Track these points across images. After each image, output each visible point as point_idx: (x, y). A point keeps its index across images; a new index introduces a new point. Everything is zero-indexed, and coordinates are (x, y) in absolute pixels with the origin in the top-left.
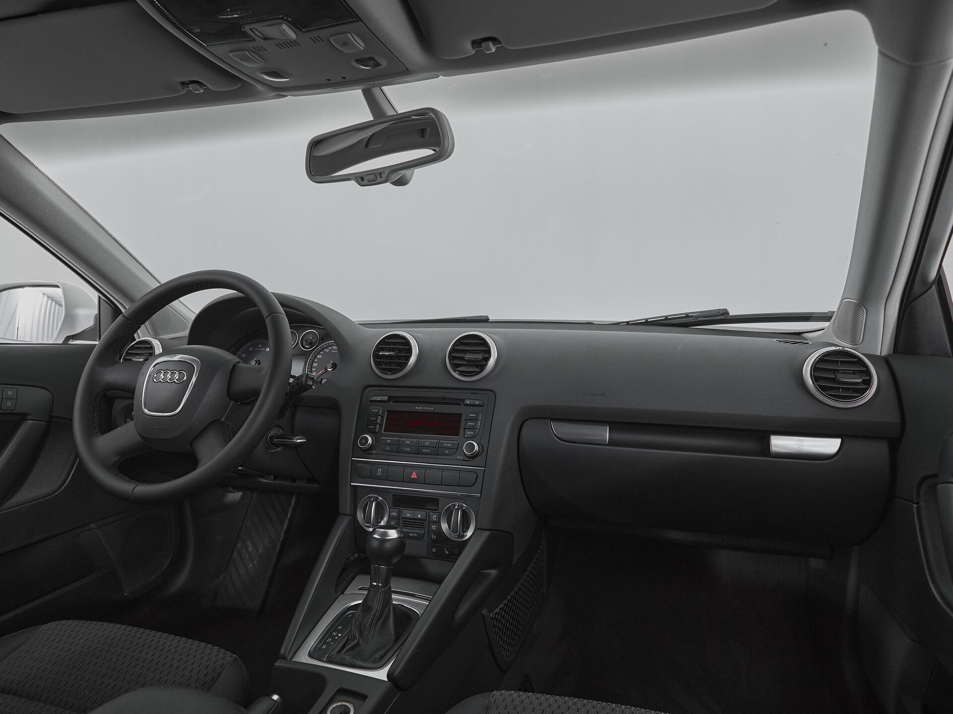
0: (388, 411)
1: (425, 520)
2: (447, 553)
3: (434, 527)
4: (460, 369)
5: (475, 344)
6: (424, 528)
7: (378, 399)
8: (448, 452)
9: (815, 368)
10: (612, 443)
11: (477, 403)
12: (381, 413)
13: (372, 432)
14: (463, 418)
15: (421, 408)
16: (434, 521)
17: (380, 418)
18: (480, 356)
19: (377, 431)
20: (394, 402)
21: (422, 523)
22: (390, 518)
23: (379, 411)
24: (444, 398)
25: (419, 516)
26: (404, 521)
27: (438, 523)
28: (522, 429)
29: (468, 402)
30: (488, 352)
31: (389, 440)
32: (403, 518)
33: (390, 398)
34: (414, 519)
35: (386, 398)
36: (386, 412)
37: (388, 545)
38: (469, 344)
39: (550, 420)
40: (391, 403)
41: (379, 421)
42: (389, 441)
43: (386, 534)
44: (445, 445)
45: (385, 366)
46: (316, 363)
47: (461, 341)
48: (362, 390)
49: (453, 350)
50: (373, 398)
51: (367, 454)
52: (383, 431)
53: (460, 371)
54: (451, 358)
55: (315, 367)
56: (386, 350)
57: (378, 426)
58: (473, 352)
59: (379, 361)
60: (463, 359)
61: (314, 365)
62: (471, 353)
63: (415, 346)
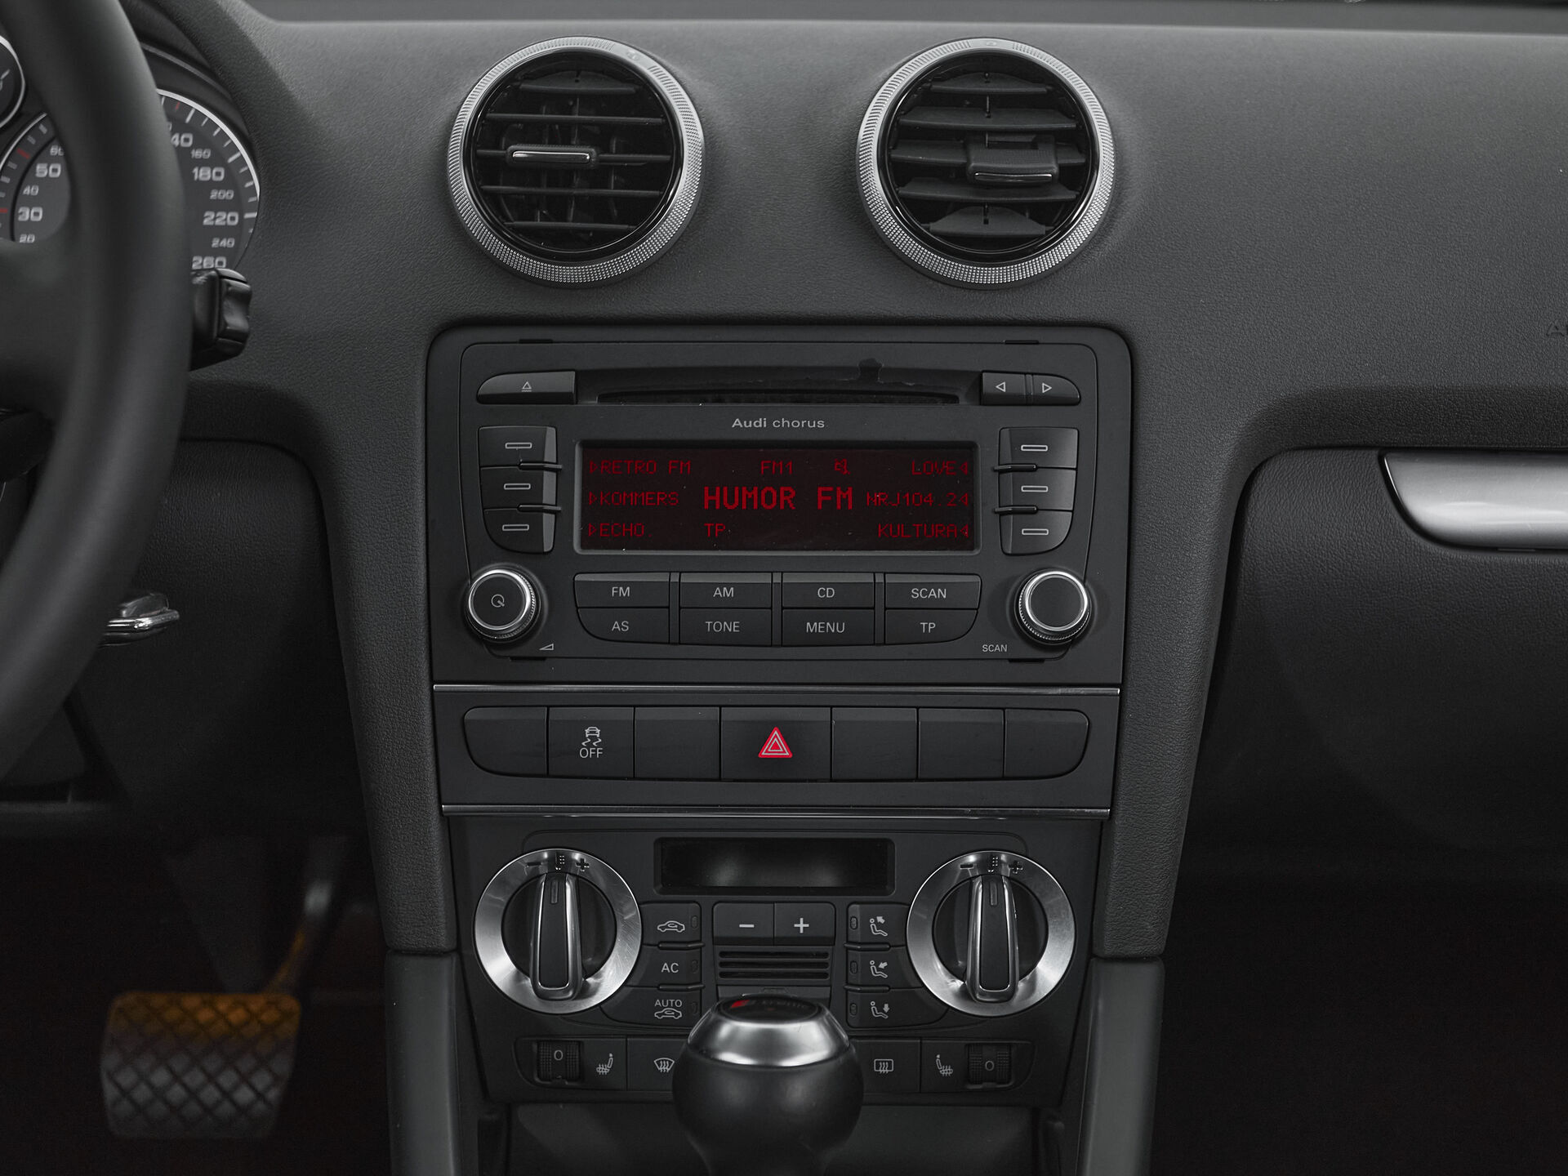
0: (587, 445)
1: (831, 941)
2: (946, 1071)
3: (879, 968)
4: (947, 225)
5: (1004, 103)
6: (825, 975)
7: (527, 388)
8: (932, 626)
11: (1046, 388)
12: (550, 455)
13: (523, 553)
14: (986, 463)
15: (761, 423)
16: (880, 941)
17: (549, 480)
18: (1046, 166)
19: (548, 547)
20: (603, 398)
21: (818, 955)
22: (652, 949)
23: (540, 447)
24: (870, 370)
25: (802, 925)
26: (723, 954)
27: (895, 949)
28: (1252, 499)
29: (1002, 387)
30: (1082, 138)
31: (624, 584)
32: (716, 941)
33: (582, 377)
34: (773, 941)
35: (564, 382)
36: (578, 451)
37: (798, 1094)
38: (975, 102)
39: (1374, 454)
40: (595, 402)
41: (549, 495)
42: (624, 592)
43: (770, 1046)
44: (917, 594)
45: (544, 218)
46: (31, 202)
47: (937, 87)
48: (421, 354)
49: (896, 132)
50: (498, 384)
51: (514, 659)
52: (583, 546)
53: (946, 236)
54: (895, 172)
55: (30, 227)
56: (531, 134)
57: (548, 521)
58: (1004, 141)
59: (506, 195)
60: (957, 176)
61: (26, 214)
62: (991, 146)
63: (688, 118)
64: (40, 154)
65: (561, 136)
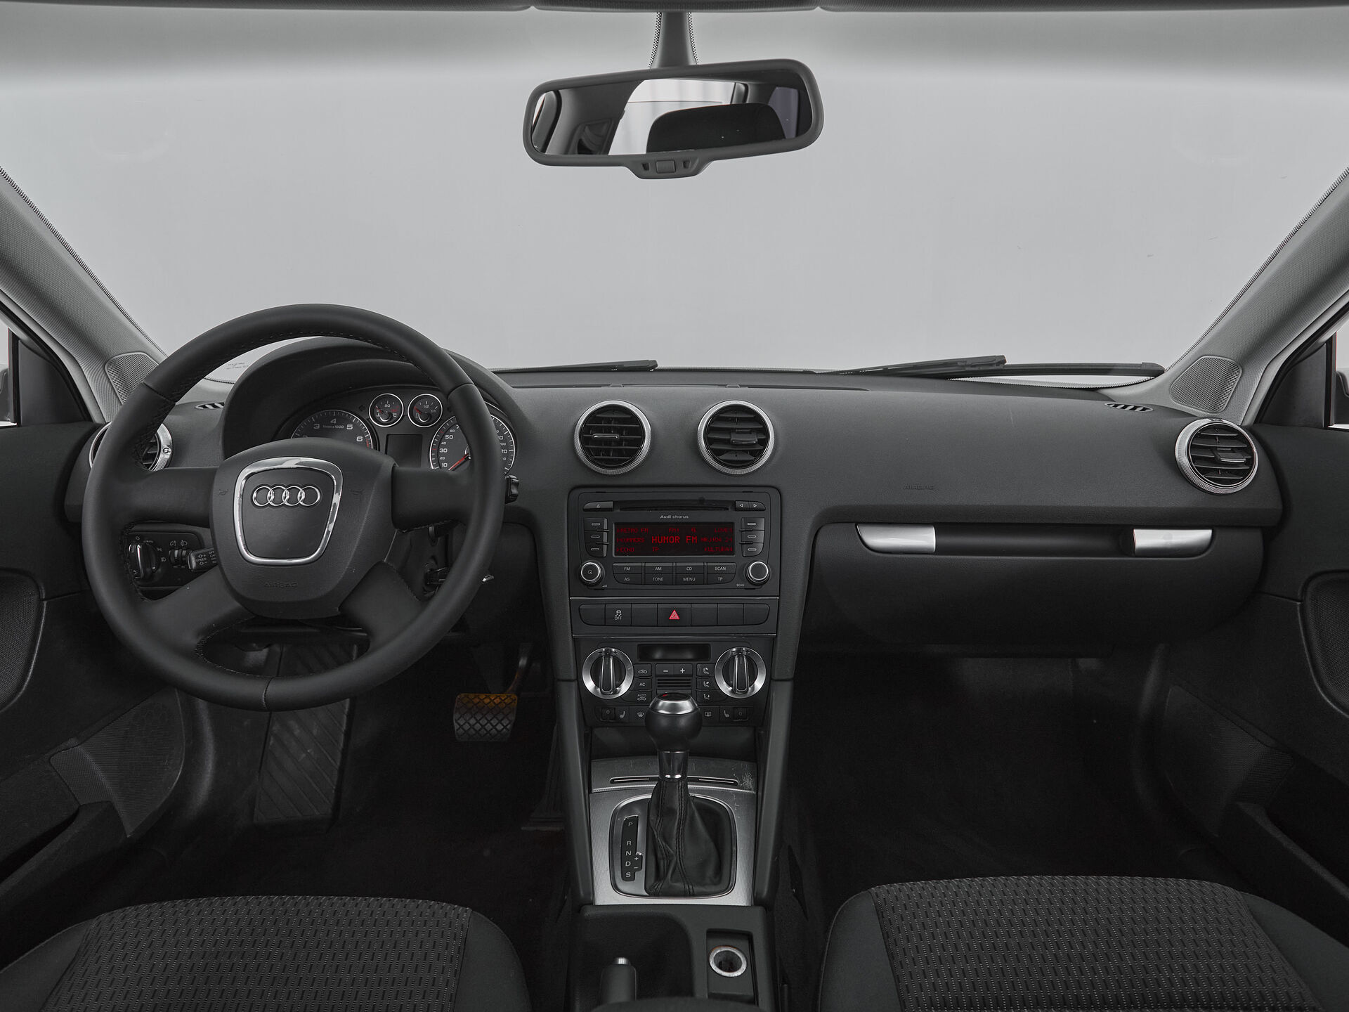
0: (616, 524)
1: (692, 676)
2: (727, 716)
3: (706, 684)
4: (723, 457)
5: (741, 420)
6: (689, 686)
7: (598, 507)
8: (721, 578)
9: (1192, 447)
10: (940, 549)
11: (755, 506)
12: (605, 527)
13: (597, 557)
14: (737, 528)
15: (669, 517)
16: (707, 675)
17: (605, 534)
18: (754, 439)
19: (605, 555)
20: (621, 509)
21: (687, 680)
22: (637, 678)
23: (602, 525)
24: (702, 501)
25: (683, 671)
26: (658, 680)
27: (711, 678)
28: (818, 538)
29: (742, 506)
30: (765, 430)
31: (628, 566)
32: (657, 676)
33: (615, 503)
34: (674, 676)
35: (610, 505)
36: (614, 525)
37: (683, 723)
38: (733, 420)
39: (854, 524)
40: (619, 511)
41: (605, 539)
42: (628, 569)
43: (674, 708)
44: (717, 569)
45: (603, 455)
46: (444, 447)
47: (721, 415)
48: (567, 493)
49: (709, 429)
50: (589, 505)
51: (595, 589)
52: (616, 555)
53: (724, 460)
54: (709, 441)
55: (443, 454)
56: (599, 430)
57: (605, 547)
58: (741, 432)
59: (592, 449)
60: (728, 442)
61: (442, 450)
62: (738, 433)
63: (646, 424)
64: (447, 432)
65: (608, 430)
